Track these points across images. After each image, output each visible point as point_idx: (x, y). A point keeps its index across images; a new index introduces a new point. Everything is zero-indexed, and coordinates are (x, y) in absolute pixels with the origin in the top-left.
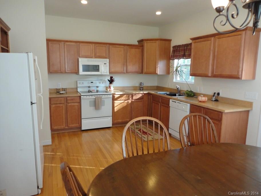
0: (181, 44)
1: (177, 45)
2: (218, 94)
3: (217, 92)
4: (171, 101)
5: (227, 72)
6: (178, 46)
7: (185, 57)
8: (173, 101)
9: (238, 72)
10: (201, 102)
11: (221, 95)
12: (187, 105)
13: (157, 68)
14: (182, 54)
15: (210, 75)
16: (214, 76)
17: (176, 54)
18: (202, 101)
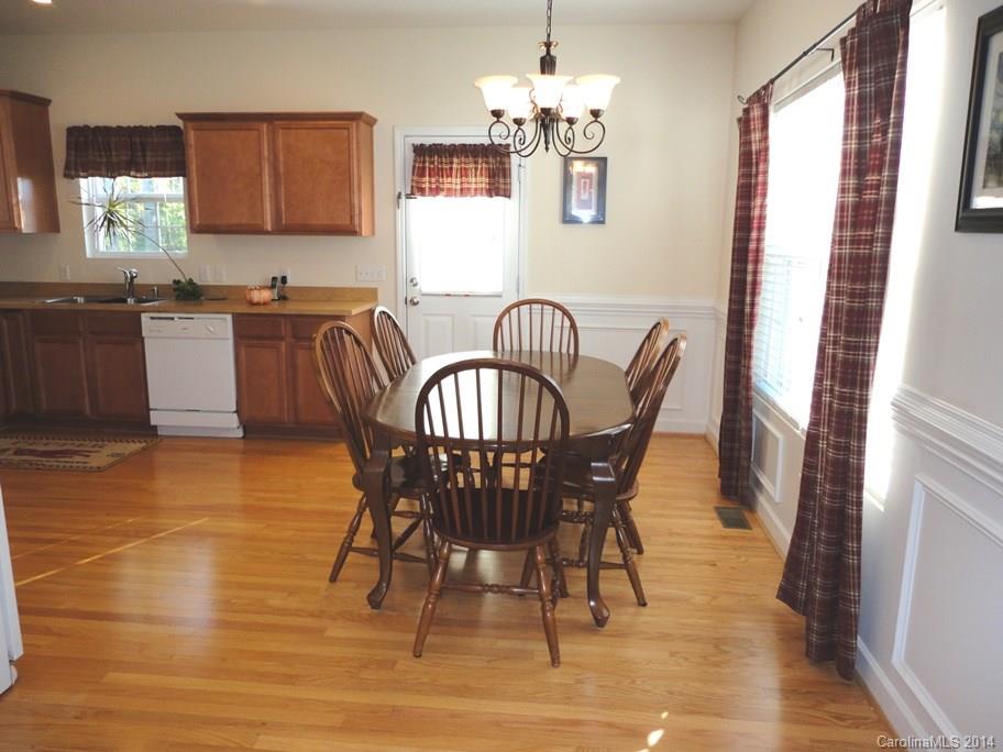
0: (114, 126)
1: (92, 126)
2: (284, 279)
3: (279, 275)
4: (145, 317)
5: (322, 219)
6: (97, 128)
7: (137, 171)
8: (152, 318)
9: (352, 218)
10: (258, 304)
11: (291, 282)
12: (225, 319)
13: (15, 208)
14: (124, 158)
15: (269, 227)
16: (284, 229)
17: (91, 157)
18: (262, 301)
